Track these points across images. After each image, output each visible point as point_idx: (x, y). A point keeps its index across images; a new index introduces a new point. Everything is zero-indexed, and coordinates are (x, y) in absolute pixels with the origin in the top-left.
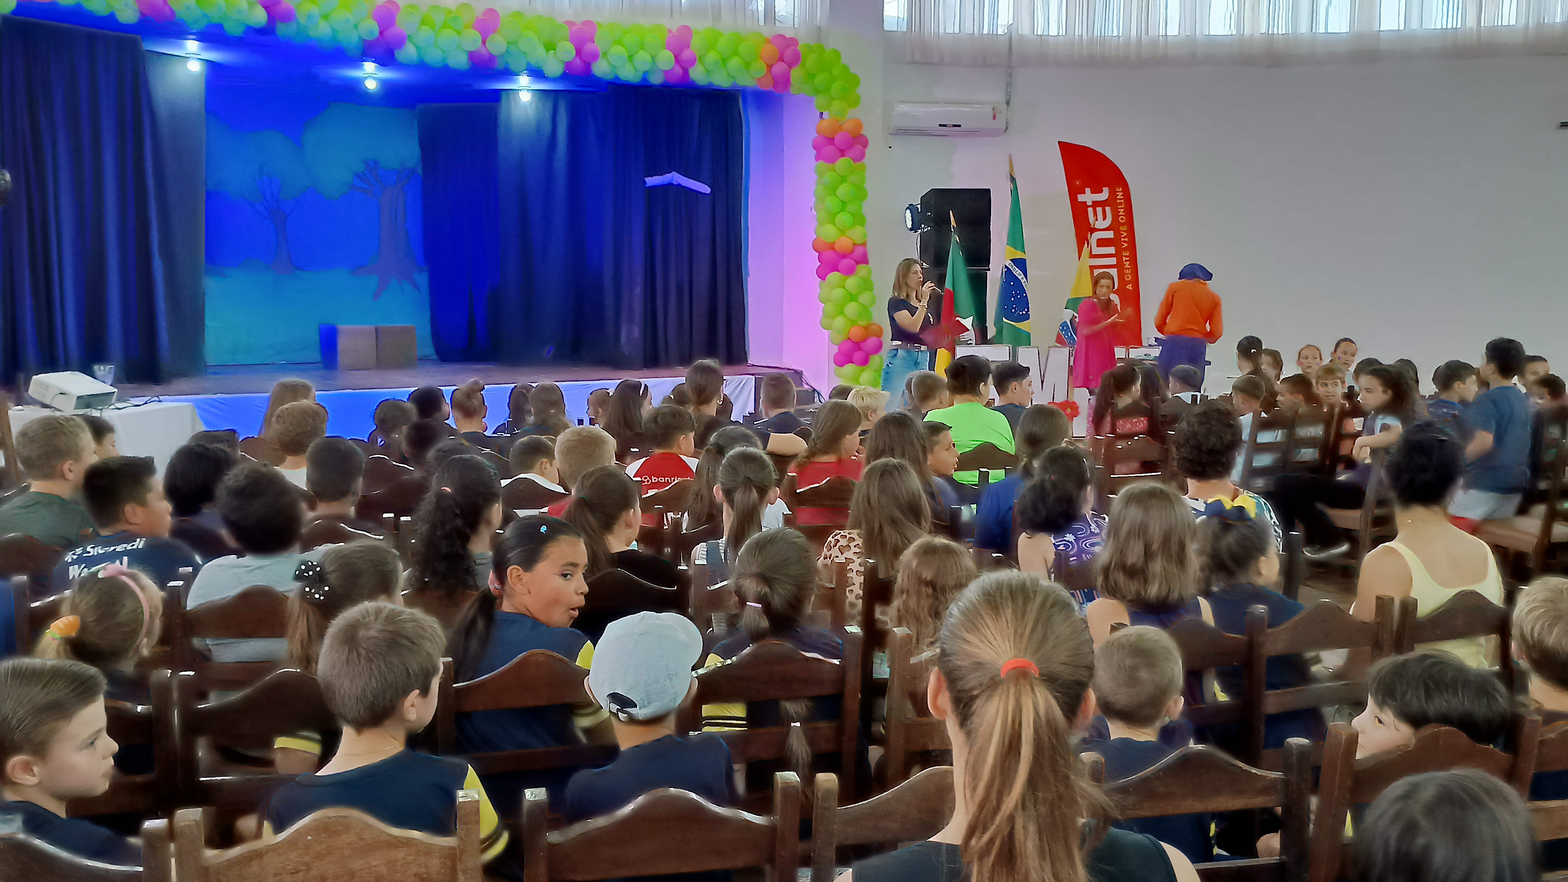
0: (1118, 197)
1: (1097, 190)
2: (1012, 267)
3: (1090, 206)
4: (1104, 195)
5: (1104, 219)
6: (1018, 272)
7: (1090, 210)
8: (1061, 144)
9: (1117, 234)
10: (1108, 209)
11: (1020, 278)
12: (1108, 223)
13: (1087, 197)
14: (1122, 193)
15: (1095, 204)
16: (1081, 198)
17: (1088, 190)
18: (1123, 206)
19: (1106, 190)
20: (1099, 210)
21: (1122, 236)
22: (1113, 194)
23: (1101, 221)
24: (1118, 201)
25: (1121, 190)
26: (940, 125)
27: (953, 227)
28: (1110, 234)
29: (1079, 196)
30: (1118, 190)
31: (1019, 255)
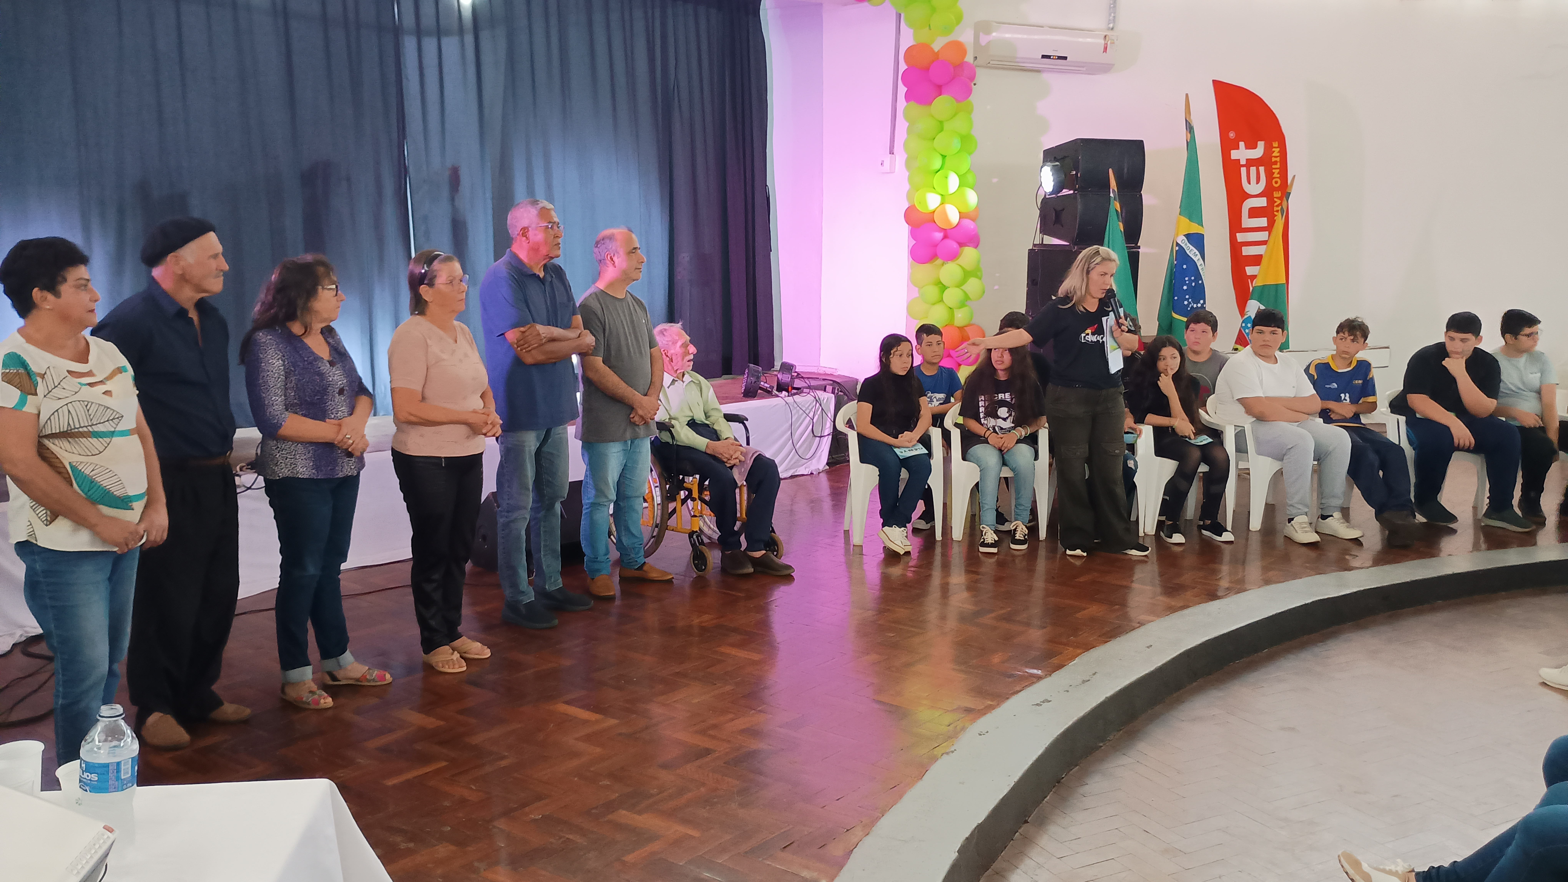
0: (1274, 155)
1: (1251, 146)
2: (1186, 245)
3: (1243, 166)
4: (1258, 152)
5: (1258, 182)
6: (1192, 252)
7: (1243, 170)
8: (1216, 83)
9: (1271, 201)
10: (1262, 169)
11: (1196, 259)
12: (1261, 187)
13: (1241, 154)
14: (1278, 149)
15: (1250, 163)
16: (1235, 155)
17: (1242, 144)
18: (1278, 166)
19: (1261, 145)
20: (1253, 170)
21: (1276, 204)
22: (1268, 149)
23: (1254, 186)
24: (1274, 159)
25: (1277, 145)
26: (1044, 57)
27: (1113, 190)
28: (1262, 202)
29: (1232, 152)
30: (1274, 145)
31: (1195, 229)
